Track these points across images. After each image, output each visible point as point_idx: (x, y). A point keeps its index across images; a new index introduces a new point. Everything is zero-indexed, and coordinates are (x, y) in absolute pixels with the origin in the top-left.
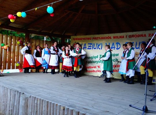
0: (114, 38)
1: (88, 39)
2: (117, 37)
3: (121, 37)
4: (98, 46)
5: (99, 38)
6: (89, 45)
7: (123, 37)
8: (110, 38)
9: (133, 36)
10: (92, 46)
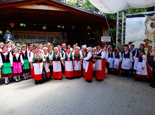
0: (42, 34)
1: (27, 33)
2: (44, 34)
3: (45, 34)
4: (34, 37)
5: (34, 33)
6: (28, 37)
7: (47, 34)
8: (40, 34)
9: (51, 34)
10: (30, 37)
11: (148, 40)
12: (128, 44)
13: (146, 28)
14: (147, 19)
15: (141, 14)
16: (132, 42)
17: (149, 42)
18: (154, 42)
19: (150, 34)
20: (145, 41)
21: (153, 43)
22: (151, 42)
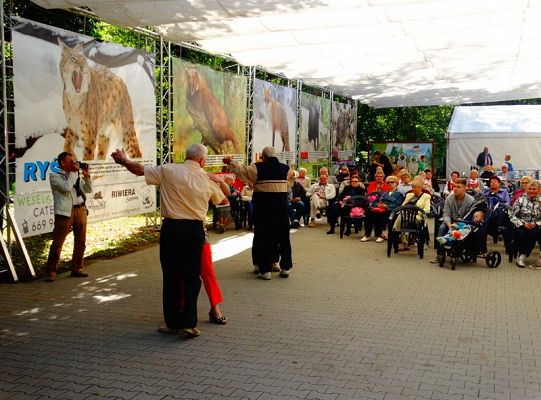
11: (72, 134)
12: (24, 145)
13: (65, 88)
14: (63, 55)
15: (50, 32)
16: (35, 140)
17: (73, 138)
18: (83, 139)
19: (74, 110)
20: (64, 135)
21: (81, 142)
22: (77, 138)
